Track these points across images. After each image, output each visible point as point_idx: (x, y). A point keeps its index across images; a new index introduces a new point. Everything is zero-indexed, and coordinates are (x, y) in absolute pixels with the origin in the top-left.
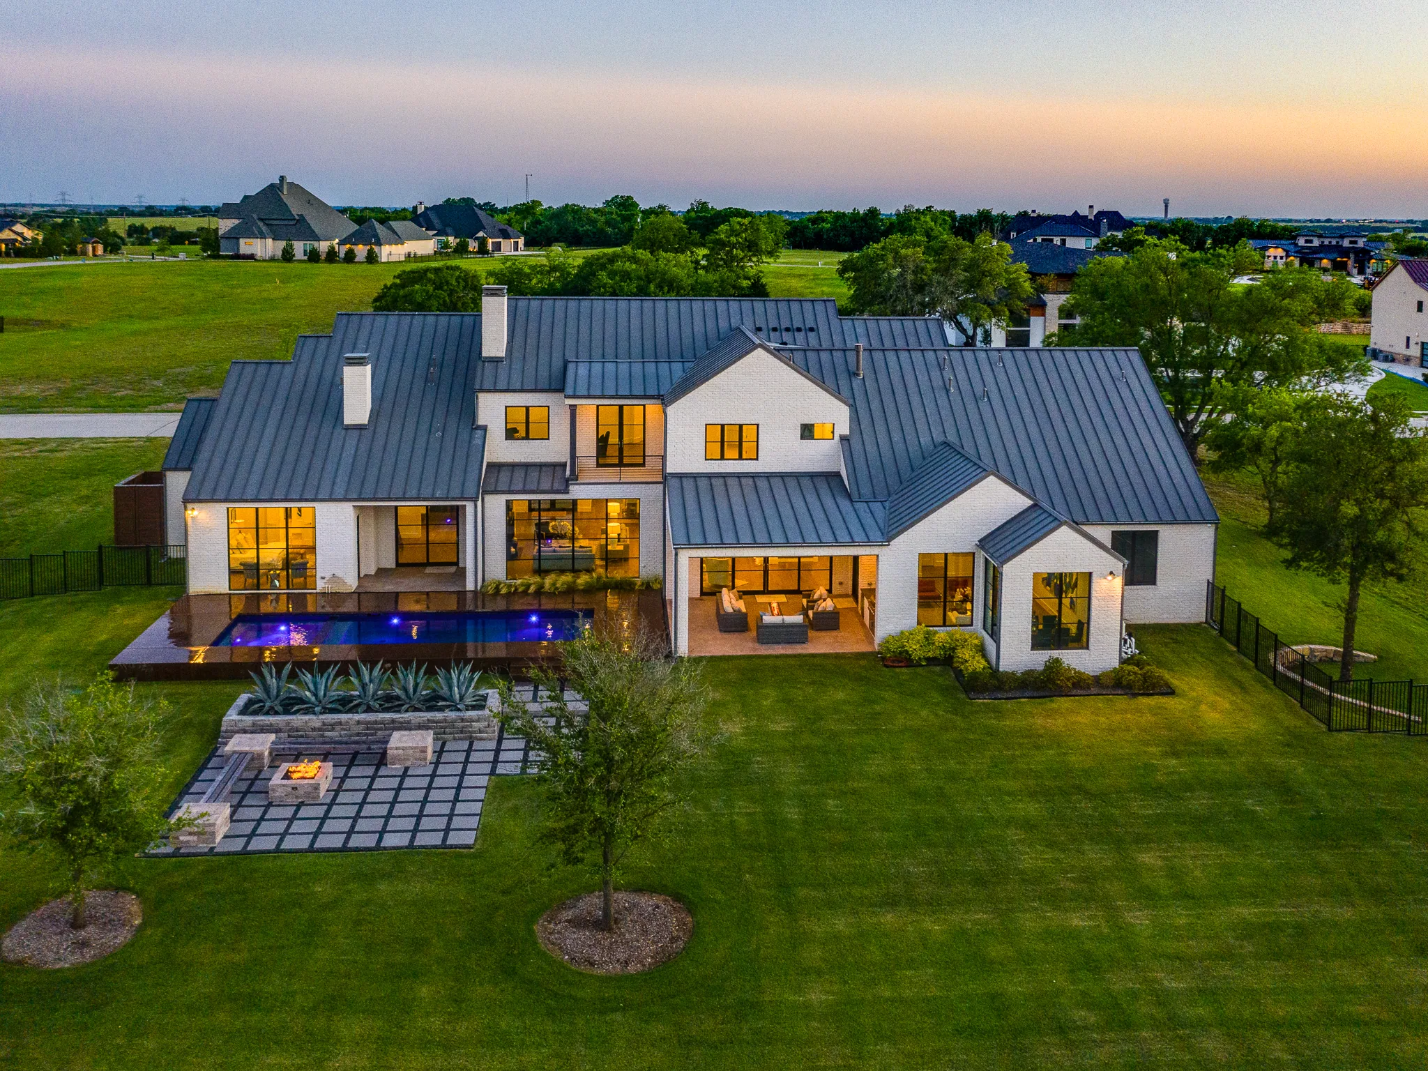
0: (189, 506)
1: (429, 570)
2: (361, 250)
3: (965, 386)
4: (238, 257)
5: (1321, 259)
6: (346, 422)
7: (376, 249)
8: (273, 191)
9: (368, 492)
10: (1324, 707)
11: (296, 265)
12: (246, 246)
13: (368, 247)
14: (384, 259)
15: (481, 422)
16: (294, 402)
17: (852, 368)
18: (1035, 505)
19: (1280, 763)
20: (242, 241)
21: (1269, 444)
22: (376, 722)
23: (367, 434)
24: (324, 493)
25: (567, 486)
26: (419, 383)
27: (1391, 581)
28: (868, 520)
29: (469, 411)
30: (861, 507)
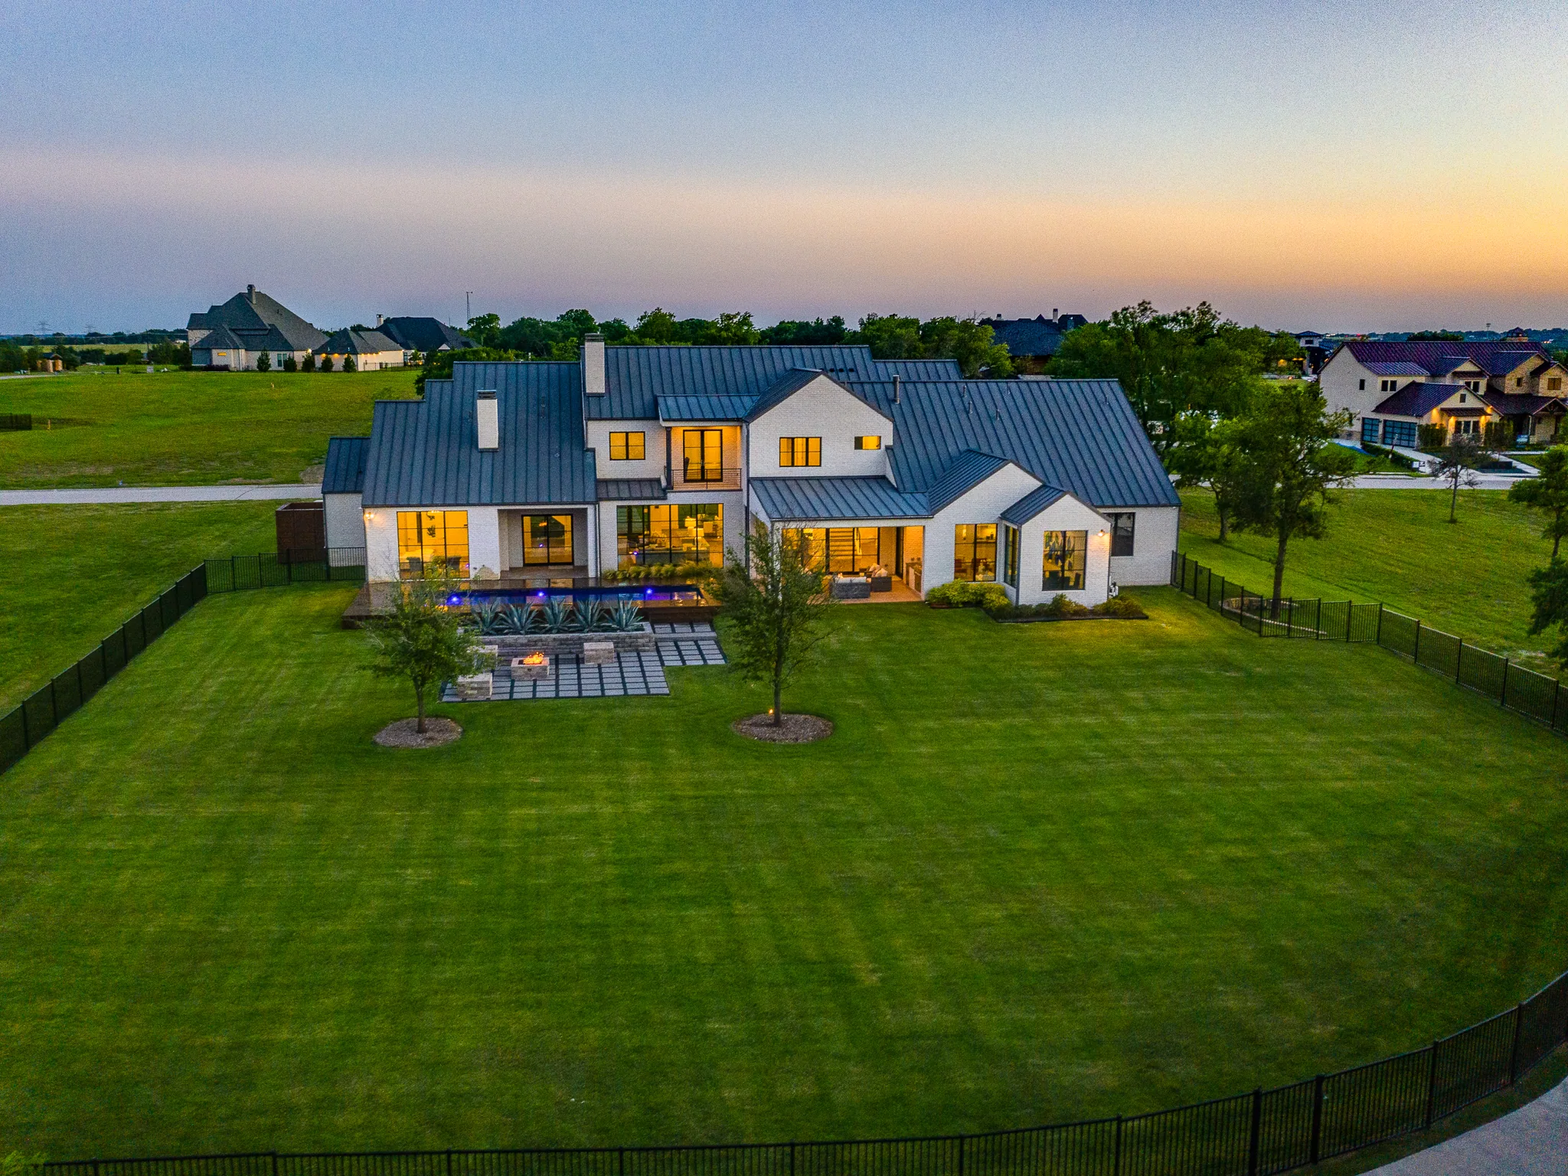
0: (367, 510)
1: (551, 567)
2: (338, 359)
3: (981, 409)
4: (211, 368)
5: (1278, 359)
6: (480, 447)
7: (353, 357)
8: (242, 301)
9: (509, 498)
10: (1256, 627)
11: (272, 374)
12: (219, 357)
13: (346, 356)
14: (361, 368)
15: (590, 446)
16: (433, 431)
17: (891, 396)
18: (1044, 486)
19: (1226, 651)
20: (214, 352)
21: (1221, 460)
22: (567, 639)
23: (499, 457)
24: (473, 499)
25: (665, 494)
26: (533, 418)
27: (1310, 539)
28: (914, 503)
29: (579, 437)
30: (907, 496)
